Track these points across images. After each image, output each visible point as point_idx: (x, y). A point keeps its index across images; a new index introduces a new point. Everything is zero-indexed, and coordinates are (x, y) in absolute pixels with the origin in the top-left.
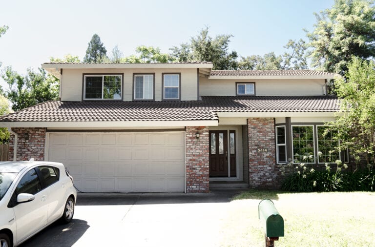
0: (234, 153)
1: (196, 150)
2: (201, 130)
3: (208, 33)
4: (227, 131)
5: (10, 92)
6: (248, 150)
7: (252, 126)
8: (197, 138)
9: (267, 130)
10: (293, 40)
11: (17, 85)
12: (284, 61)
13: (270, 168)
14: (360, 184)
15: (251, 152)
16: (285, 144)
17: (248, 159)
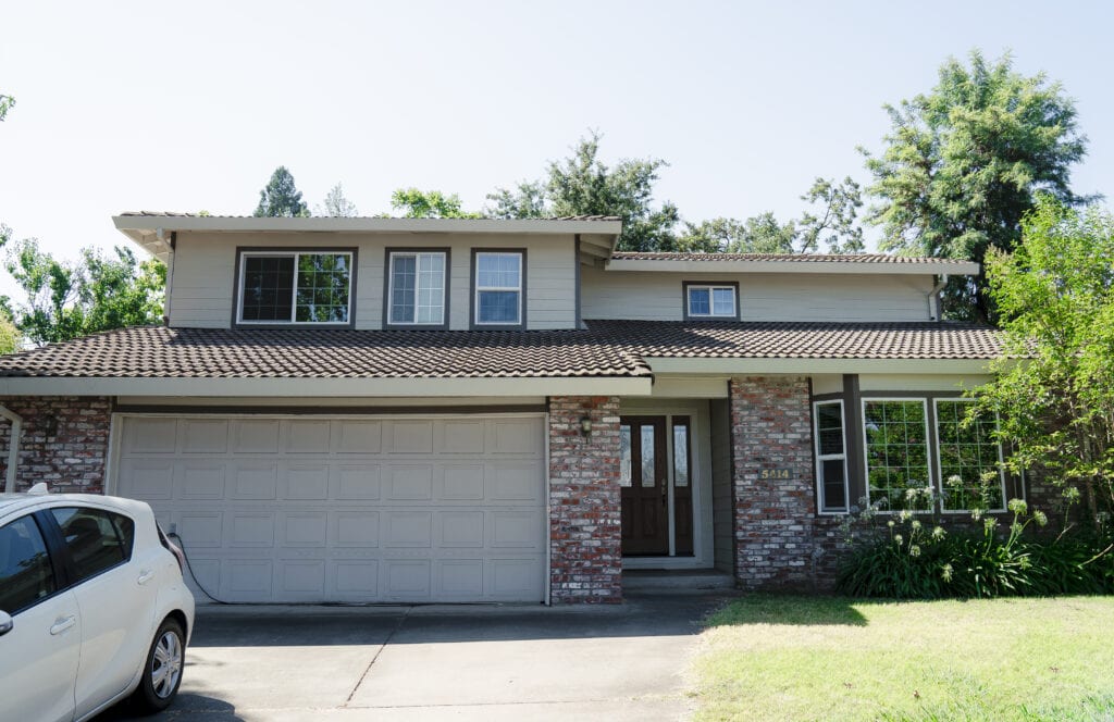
0: (685, 484)
1: (583, 469)
2: (595, 407)
3: (598, 152)
4: (664, 417)
5: (31, 312)
6: (733, 473)
7: (745, 402)
8: (585, 433)
9: (790, 413)
10: (826, 180)
11: (52, 292)
12: (802, 236)
13: (799, 528)
14: (1078, 572)
15: (742, 478)
16: (843, 456)
17: (734, 501)
